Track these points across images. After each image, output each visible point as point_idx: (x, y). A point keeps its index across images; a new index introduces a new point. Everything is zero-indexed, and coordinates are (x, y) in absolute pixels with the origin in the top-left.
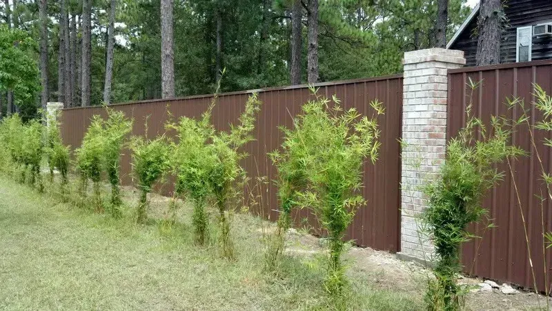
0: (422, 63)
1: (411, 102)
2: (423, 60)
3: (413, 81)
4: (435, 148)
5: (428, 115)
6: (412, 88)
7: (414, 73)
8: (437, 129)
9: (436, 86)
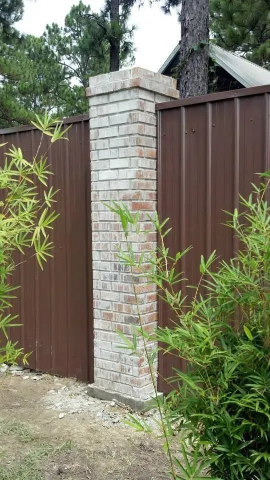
0: (117, 92)
1: (104, 154)
2: (119, 88)
3: (105, 121)
4: (142, 224)
5: (131, 174)
6: (103, 133)
7: (106, 110)
8: (144, 195)
9: (140, 128)
